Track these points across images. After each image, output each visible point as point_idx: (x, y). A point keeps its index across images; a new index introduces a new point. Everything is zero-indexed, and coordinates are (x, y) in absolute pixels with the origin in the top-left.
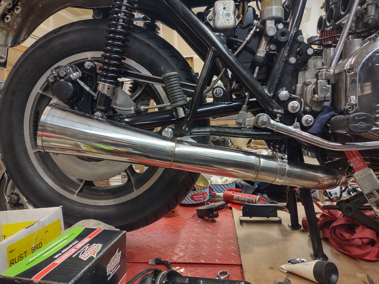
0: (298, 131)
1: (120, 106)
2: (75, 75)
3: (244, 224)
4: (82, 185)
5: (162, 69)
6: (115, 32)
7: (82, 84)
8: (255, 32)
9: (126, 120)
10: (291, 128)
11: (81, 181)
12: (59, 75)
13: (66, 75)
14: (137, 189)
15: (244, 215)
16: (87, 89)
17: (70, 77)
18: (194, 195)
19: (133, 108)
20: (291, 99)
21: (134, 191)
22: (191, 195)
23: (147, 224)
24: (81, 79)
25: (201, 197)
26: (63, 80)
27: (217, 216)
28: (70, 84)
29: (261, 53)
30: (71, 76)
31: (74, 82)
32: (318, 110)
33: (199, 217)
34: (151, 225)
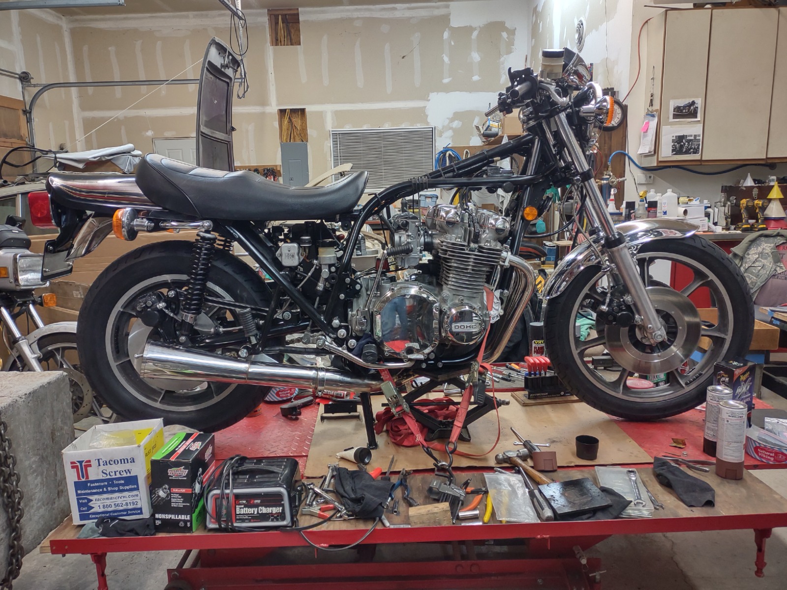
0: (345, 352)
1: (201, 326)
2: (161, 305)
3: (325, 420)
4: (163, 392)
5: (238, 292)
6: (196, 274)
7: (166, 311)
8: (316, 269)
9: (207, 341)
10: (340, 349)
11: (162, 390)
12: (146, 305)
13: (152, 305)
14: (217, 396)
15: (325, 412)
16: (172, 315)
17: (157, 308)
18: (280, 391)
19: (212, 330)
20: (340, 327)
21: (214, 397)
22: (276, 392)
23: (228, 426)
24: (166, 308)
25: (287, 393)
26: (149, 310)
27: (300, 414)
28: (156, 312)
29: (320, 287)
30: (158, 306)
31: (161, 311)
32: (361, 335)
33: (283, 416)
34: (232, 427)
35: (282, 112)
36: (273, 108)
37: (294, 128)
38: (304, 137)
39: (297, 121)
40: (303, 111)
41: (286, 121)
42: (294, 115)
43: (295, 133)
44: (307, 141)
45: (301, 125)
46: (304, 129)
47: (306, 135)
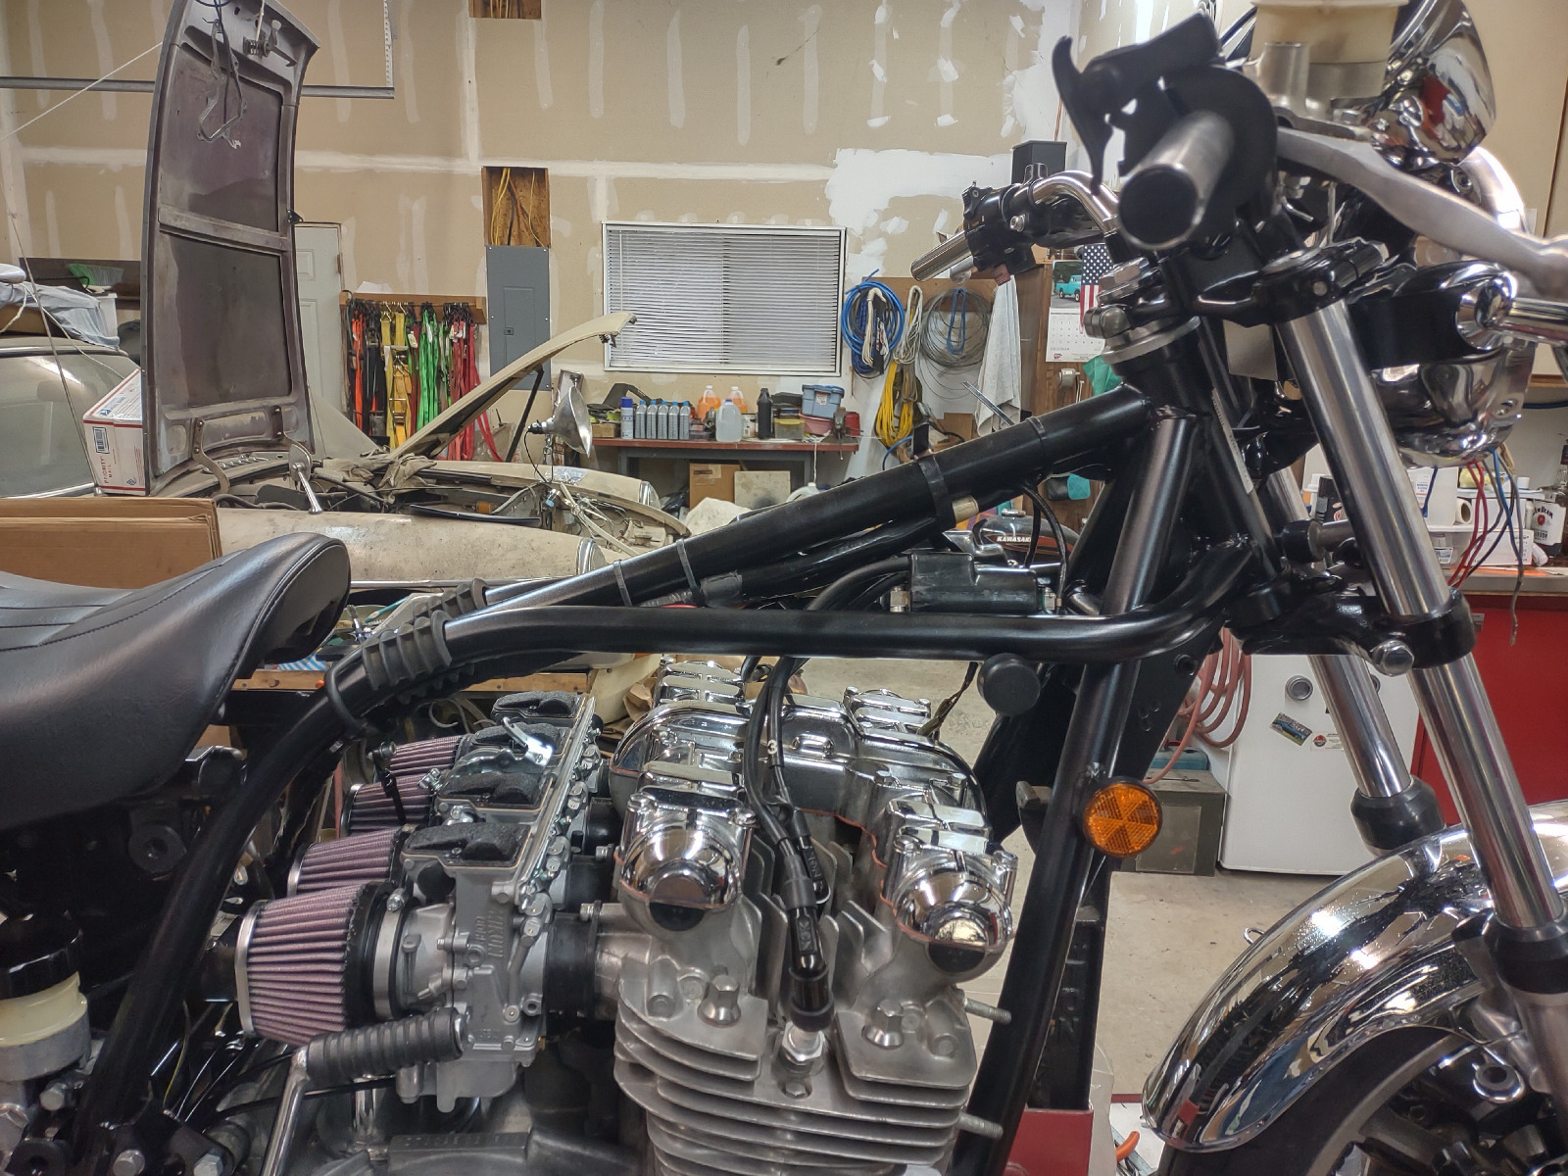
35: (493, 173)
36: (472, 163)
37: (520, 212)
38: (541, 236)
39: (527, 197)
40: (541, 173)
41: (501, 195)
42: (520, 183)
43: (522, 225)
44: (549, 246)
45: (538, 208)
46: (543, 217)
47: (546, 229)
